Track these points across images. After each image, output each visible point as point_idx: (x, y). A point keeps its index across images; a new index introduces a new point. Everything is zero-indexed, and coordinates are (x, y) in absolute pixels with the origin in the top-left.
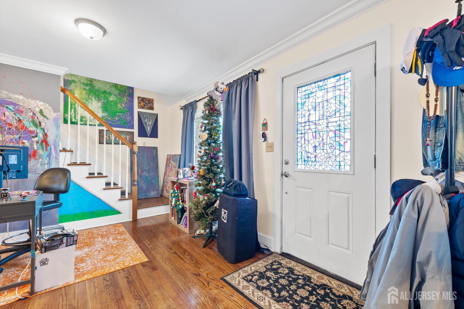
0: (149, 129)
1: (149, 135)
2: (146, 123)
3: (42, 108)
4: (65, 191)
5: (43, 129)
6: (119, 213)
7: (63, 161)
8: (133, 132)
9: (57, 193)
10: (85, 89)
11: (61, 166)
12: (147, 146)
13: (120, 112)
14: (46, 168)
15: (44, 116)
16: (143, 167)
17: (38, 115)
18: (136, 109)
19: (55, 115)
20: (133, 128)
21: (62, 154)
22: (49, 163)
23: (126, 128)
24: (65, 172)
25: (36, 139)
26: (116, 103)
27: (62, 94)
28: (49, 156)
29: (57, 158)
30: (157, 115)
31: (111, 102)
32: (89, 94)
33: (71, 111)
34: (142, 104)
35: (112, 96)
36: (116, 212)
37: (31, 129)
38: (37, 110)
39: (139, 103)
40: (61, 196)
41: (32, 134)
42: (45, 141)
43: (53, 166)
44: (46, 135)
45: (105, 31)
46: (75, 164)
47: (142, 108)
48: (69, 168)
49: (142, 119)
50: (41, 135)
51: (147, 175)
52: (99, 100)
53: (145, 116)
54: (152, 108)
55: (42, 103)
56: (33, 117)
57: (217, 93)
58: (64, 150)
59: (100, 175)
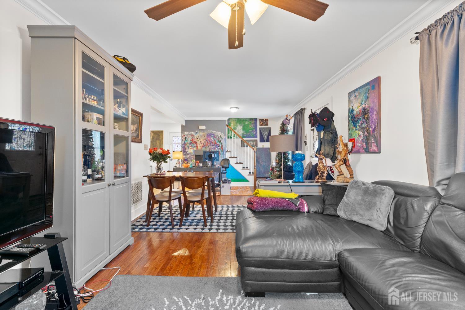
0: (265, 137)
1: (265, 141)
2: (264, 134)
3: (221, 135)
4: (228, 168)
5: (221, 143)
6: (248, 181)
7: (228, 156)
8: (257, 140)
9: (226, 168)
10: (235, 121)
11: (227, 158)
12: (264, 147)
13: (250, 130)
14: (222, 159)
15: (222, 138)
16: (262, 159)
17: (220, 138)
18: (259, 127)
19: (224, 137)
20: (257, 138)
21: (227, 153)
22: (223, 157)
23: (253, 138)
24: (228, 160)
25: (219, 147)
26: (248, 125)
27: (227, 127)
28: (223, 153)
29: (226, 155)
30: (270, 129)
31: (246, 125)
32: (237, 123)
33: (230, 132)
34: (262, 123)
35: (247, 122)
36: (247, 181)
37: (218, 143)
38: (220, 136)
39: (260, 123)
40: (227, 169)
41: (218, 146)
42: (222, 148)
43: (224, 158)
44: (222, 145)
45: (238, 108)
46: (231, 157)
47: (262, 125)
48: (229, 159)
49: (262, 132)
50: (221, 146)
51: (264, 164)
52: (241, 125)
53: (263, 130)
54: (267, 125)
55: (221, 133)
56: (218, 139)
57: (287, 120)
58: (228, 151)
59: (240, 163)
